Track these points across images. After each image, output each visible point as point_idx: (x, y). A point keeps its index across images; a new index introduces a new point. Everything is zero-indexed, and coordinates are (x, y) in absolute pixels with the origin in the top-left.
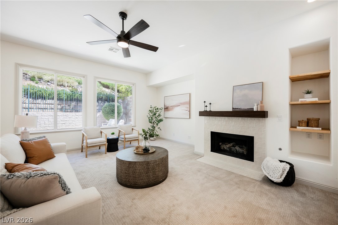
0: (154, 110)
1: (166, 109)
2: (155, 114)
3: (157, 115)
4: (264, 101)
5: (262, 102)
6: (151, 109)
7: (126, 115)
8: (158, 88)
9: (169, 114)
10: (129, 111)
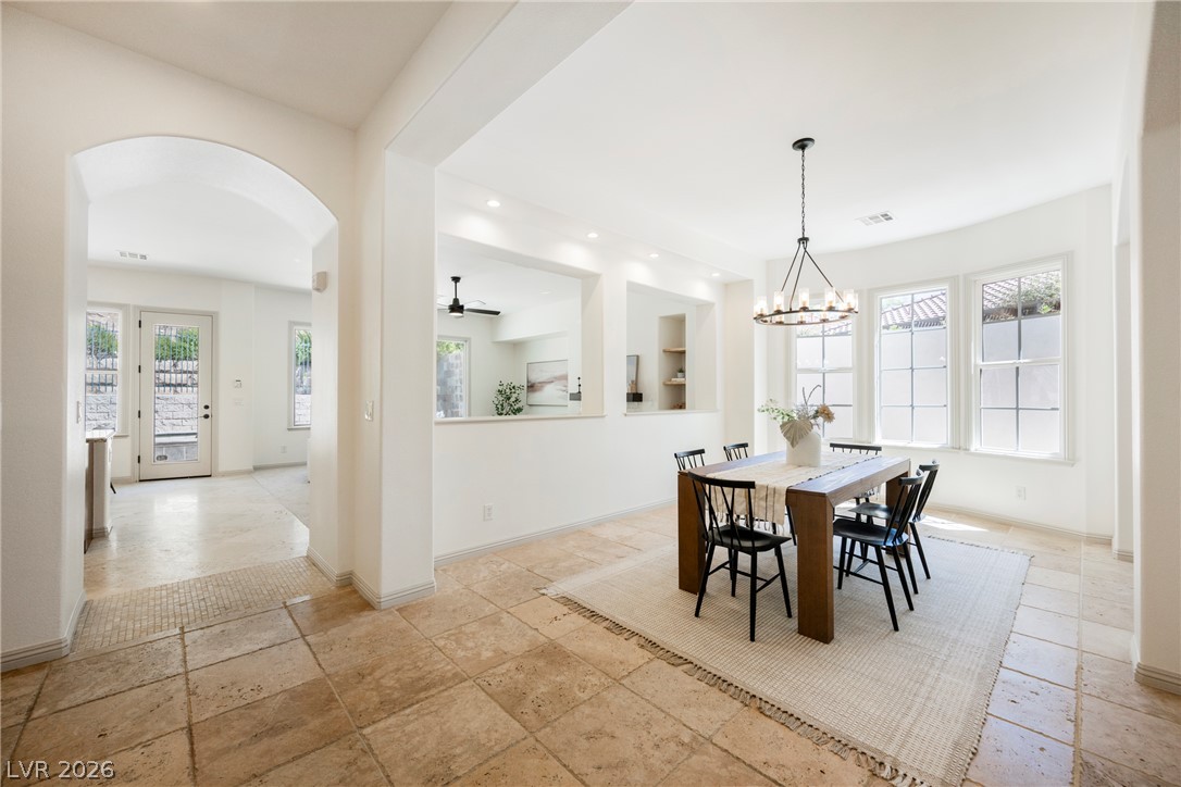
0: (508, 390)
1: (531, 387)
2: (509, 399)
3: (513, 399)
4: (640, 379)
5: (636, 384)
6: (501, 388)
7: (445, 400)
8: (516, 346)
9: (537, 397)
10: (453, 392)
